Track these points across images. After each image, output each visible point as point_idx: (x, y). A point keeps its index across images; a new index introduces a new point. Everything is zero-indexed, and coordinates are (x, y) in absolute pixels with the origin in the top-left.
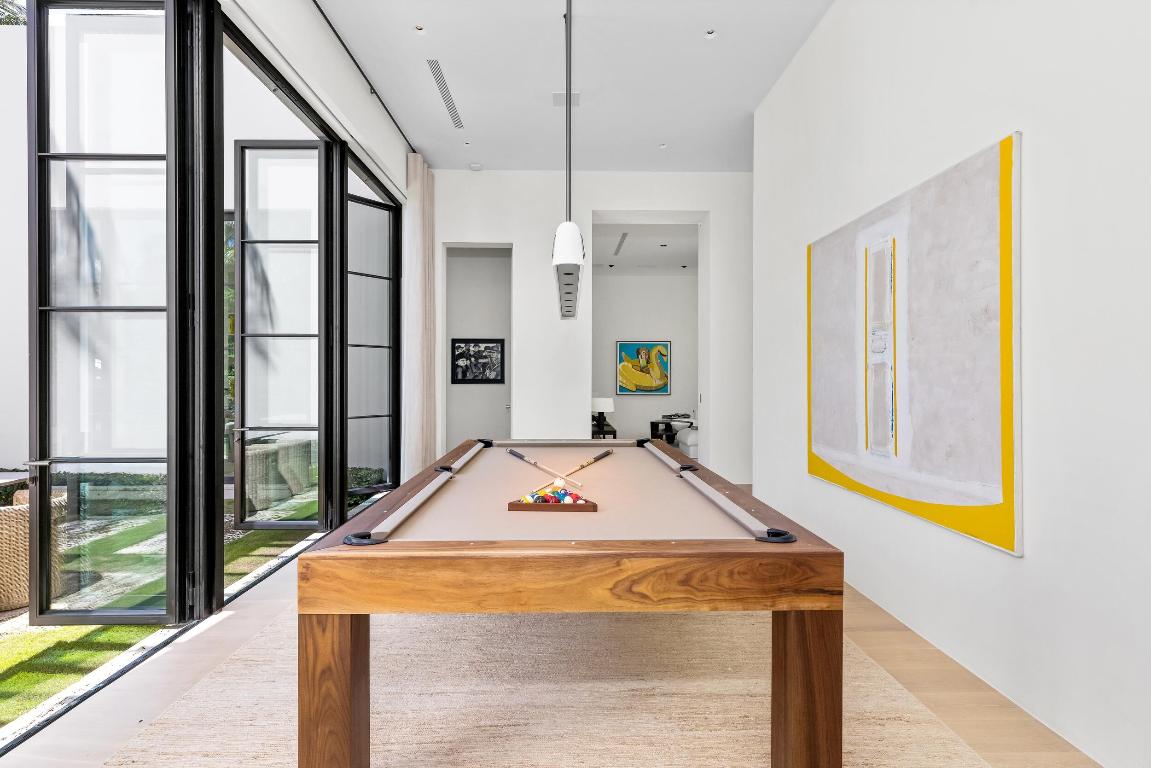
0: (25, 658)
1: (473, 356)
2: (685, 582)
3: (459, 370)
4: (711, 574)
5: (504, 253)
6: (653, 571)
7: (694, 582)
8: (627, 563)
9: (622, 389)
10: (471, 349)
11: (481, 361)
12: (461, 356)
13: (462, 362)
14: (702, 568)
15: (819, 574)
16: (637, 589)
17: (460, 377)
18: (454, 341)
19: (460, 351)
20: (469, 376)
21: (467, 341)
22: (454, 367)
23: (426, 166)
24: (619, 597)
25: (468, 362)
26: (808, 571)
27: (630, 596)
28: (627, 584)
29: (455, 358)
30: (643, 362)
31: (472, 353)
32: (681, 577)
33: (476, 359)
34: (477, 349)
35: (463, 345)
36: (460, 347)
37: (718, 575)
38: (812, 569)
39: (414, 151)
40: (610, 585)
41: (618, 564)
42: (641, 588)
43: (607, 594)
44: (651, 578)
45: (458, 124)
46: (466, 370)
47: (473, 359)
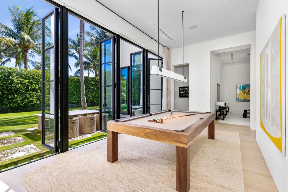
0: (99, 136)
1: (184, 91)
2: (156, 135)
3: (181, 94)
4: (160, 135)
5: (187, 65)
6: (151, 132)
7: (157, 135)
8: (146, 130)
9: (238, 99)
10: (184, 89)
11: (186, 92)
12: (182, 91)
13: (182, 92)
14: (158, 133)
15: (181, 139)
16: (148, 135)
17: (181, 96)
18: (180, 87)
19: (181, 90)
20: (184, 96)
21: (183, 87)
22: (180, 94)
23: (168, 49)
24: (145, 136)
25: (183, 92)
26: (179, 138)
27: (146, 136)
28: (146, 134)
29: (180, 91)
30: (247, 91)
31: (184, 90)
32: (155, 134)
33: (185, 92)
34: (185, 89)
35: (182, 88)
36: (181, 89)
37: (161, 135)
38: (180, 138)
39: (165, 47)
40: (144, 133)
41: (145, 130)
42: (149, 135)
43: (143, 135)
44: (150, 133)
45: (171, 39)
46: (183, 94)
47: (184, 92)
